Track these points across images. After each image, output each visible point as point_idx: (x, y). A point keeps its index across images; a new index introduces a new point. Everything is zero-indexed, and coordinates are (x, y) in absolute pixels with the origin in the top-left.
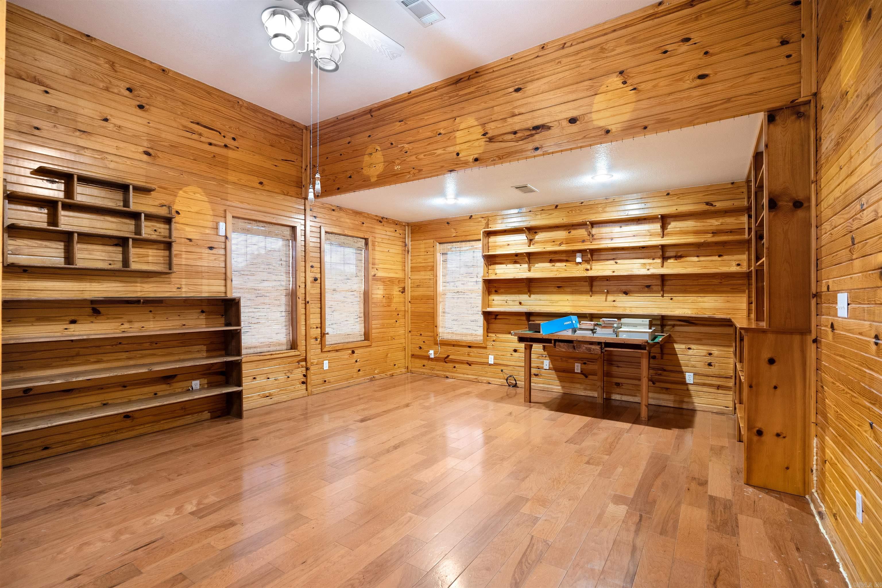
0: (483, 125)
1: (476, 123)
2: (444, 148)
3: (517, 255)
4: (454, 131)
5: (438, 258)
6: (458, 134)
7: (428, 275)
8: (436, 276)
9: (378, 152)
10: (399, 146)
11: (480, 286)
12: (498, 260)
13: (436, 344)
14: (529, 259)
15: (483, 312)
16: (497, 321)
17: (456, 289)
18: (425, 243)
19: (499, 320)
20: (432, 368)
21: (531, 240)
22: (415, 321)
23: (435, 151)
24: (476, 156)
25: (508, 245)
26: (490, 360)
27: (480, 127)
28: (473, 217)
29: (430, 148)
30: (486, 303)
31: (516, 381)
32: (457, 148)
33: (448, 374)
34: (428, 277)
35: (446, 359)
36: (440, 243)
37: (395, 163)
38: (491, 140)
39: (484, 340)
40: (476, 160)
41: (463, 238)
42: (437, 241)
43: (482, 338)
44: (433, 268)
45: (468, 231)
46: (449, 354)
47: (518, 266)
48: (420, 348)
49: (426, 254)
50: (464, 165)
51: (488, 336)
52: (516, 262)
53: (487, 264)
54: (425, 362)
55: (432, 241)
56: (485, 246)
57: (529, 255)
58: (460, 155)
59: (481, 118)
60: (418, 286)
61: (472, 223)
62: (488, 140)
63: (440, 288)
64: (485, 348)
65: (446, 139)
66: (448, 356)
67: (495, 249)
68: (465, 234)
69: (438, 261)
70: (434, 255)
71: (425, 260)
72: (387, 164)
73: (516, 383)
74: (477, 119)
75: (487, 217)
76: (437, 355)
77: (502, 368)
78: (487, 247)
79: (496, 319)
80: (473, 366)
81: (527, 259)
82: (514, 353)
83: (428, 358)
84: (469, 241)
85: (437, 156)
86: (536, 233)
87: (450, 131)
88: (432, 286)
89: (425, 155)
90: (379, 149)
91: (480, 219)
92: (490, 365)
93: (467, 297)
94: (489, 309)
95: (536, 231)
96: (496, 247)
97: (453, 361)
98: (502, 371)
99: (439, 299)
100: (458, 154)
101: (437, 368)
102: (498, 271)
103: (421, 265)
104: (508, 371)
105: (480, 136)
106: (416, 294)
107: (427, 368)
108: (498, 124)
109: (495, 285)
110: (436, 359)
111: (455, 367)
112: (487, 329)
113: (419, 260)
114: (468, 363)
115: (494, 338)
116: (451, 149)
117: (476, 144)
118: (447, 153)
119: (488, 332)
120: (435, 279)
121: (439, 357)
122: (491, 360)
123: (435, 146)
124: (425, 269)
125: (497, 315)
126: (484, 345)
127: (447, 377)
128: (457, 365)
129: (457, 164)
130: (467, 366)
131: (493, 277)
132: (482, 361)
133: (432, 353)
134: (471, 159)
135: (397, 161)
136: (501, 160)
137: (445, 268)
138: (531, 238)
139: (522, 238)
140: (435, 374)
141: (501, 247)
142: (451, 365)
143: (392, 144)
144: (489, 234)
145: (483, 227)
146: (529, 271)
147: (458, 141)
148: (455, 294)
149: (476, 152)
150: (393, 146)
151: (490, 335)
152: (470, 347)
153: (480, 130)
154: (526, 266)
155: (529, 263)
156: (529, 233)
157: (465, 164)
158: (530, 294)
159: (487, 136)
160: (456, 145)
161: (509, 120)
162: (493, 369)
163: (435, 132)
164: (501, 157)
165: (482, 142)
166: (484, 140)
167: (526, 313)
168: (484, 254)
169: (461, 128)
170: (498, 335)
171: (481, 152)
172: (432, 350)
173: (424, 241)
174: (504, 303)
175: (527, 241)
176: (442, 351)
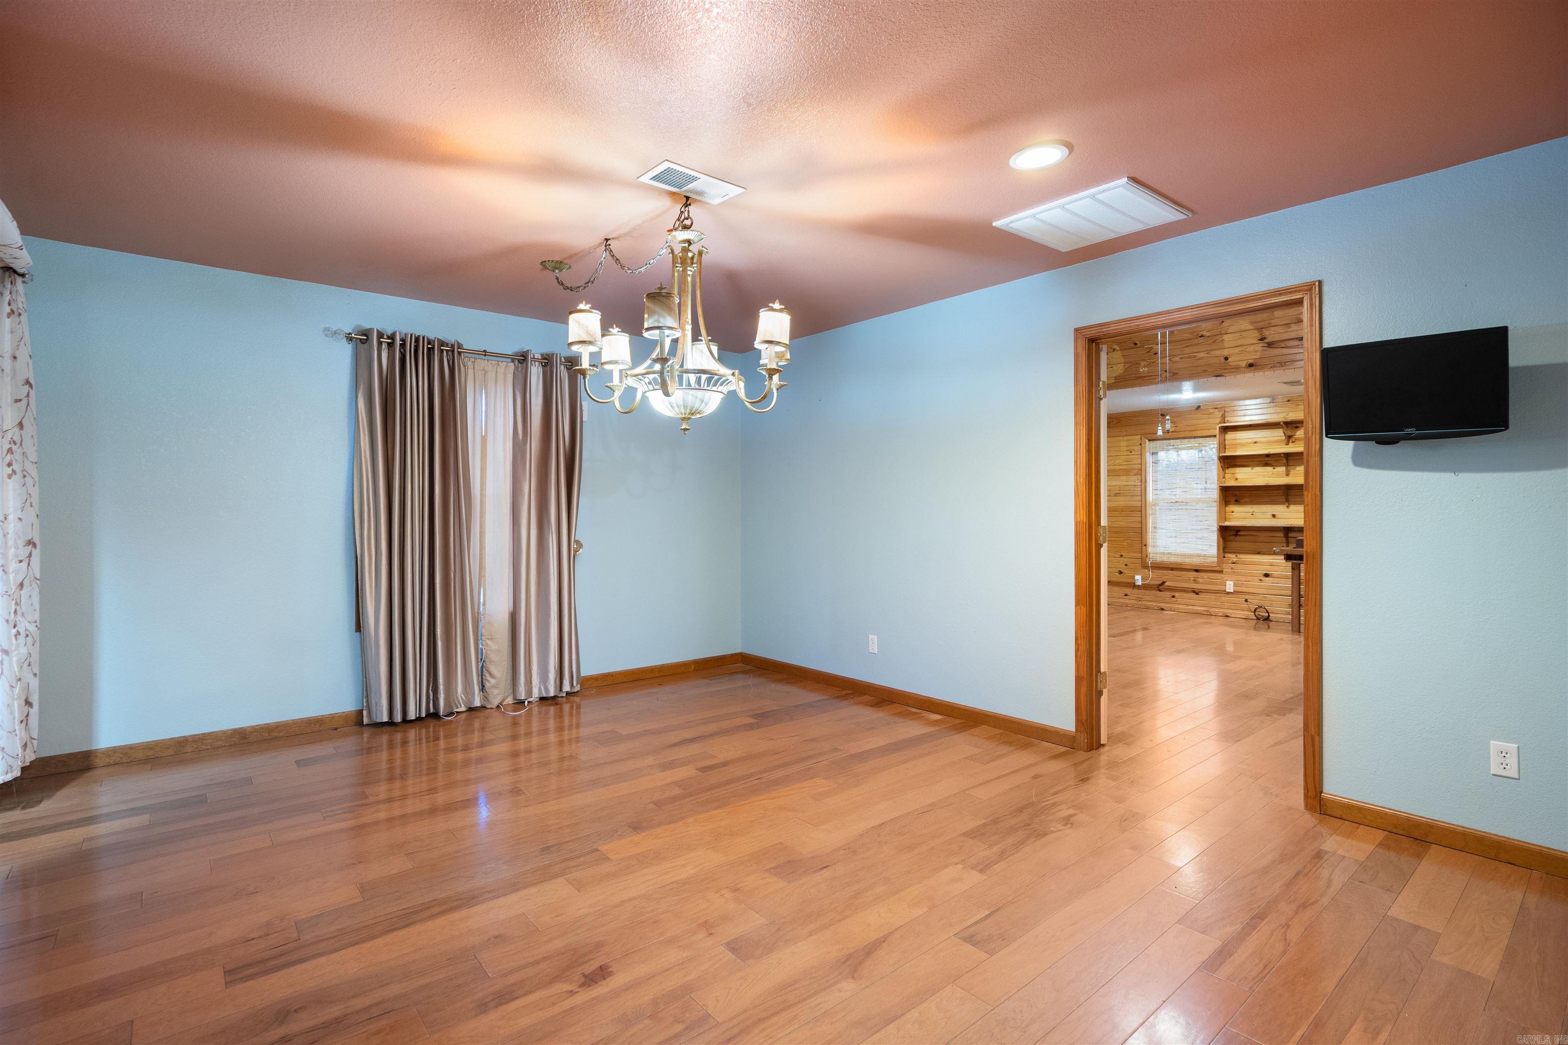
0: (1260, 329)
1: (1251, 327)
2: (1208, 352)
3: (1268, 455)
4: (1221, 334)
5: (1148, 459)
6: (1226, 337)
7: (1133, 480)
8: (1146, 482)
9: (1116, 352)
10: (1146, 347)
11: (1215, 494)
12: (1239, 462)
13: (1145, 566)
14: (1287, 460)
15: (1220, 526)
16: (1238, 538)
17: (1174, 499)
18: (1127, 440)
19: (1241, 537)
20: (1139, 598)
21: (1290, 437)
22: (1112, 539)
23: (1195, 354)
24: (1250, 361)
25: (1255, 442)
26: (1227, 587)
27: (1256, 331)
28: (1202, 407)
29: (1187, 350)
30: (1222, 515)
31: (1268, 613)
32: (1226, 353)
33: (1163, 605)
34: (1132, 483)
35: (1160, 587)
36: (1149, 440)
37: (1140, 364)
38: (1270, 345)
39: (1218, 562)
40: (1251, 365)
41: (1187, 434)
42: (1146, 438)
43: (1216, 559)
44: (1141, 472)
45: (1195, 425)
46: (1164, 580)
47: (1270, 469)
48: (1121, 573)
49: (1129, 453)
50: (1234, 370)
51: (1224, 557)
52: (1266, 464)
53: (1224, 467)
54: (1128, 591)
55: (1138, 437)
56: (1222, 446)
57: (1288, 456)
58: (1230, 360)
59: (1257, 322)
60: (1116, 495)
61: (1199, 415)
62: (1266, 345)
63: (1150, 497)
64: (1221, 572)
65: (1211, 342)
66: (1163, 583)
67: (1236, 448)
68: (1189, 428)
69: (1148, 462)
70: (1141, 455)
71: (1127, 461)
72: (1129, 365)
73: (1269, 616)
74: (1252, 323)
75: (1224, 407)
76: (1147, 582)
77: (1247, 597)
78: (1223, 445)
79: (1236, 535)
80: (1202, 596)
81: (1284, 461)
82: (1264, 578)
83: (1134, 586)
84: (1195, 437)
85: (1199, 359)
86: (1297, 427)
87: (1215, 334)
88: (1139, 494)
89: (1181, 358)
90: (1117, 348)
91: (1212, 411)
92: (1228, 593)
93: (1191, 507)
94: (1227, 524)
95: (1298, 425)
96: (1235, 446)
97: (1170, 589)
98: (1246, 601)
99: (1149, 511)
100: (1226, 359)
101: (1147, 598)
102: (1238, 476)
103: (1121, 467)
104: (1255, 602)
105: (1255, 341)
106: (1114, 504)
107: (1131, 598)
108: (1280, 329)
109: (1236, 493)
110: (1145, 587)
111: (1173, 597)
112: (1224, 548)
113: (1118, 462)
114: (1194, 592)
115: (1235, 560)
116: (1218, 353)
117: (1251, 349)
118: (1210, 357)
119: (1224, 552)
120: (1143, 485)
121: (1149, 585)
122: (1230, 587)
123: (1195, 349)
124: (1127, 472)
125: (1238, 531)
126: (1218, 569)
127: (1162, 609)
128: (1177, 594)
129: (1225, 369)
130: (1194, 595)
131: (1232, 483)
132: (1216, 589)
133: (1139, 580)
134: (1244, 364)
135: (1143, 363)
136: (1284, 368)
137: (1155, 472)
138: (1289, 433)
139: (1279, 434)
140: (1144, 605)
141: (1243, 445)
142: (1168, 594)
143: (1136, 344)
144: (1225, 430)
145: (1218, 420)
146: (1287, 475)
147: (1226, 345)
148: (1172, 504)
149: (1251, 358)
150: (1137, 346)
151: (1227, 555)
152: (1197, 571)
153: (1256, 334)
154: (1283, 469)
155: (1287, 465)
156: (1287, 427)
157: (1236, 369)
158: (1289, 504)
159: (1266, 341)
160: (1224, 348)
161: (1293, 326)
162: (1233, 599)
163: (1195, 334)
164: (1284, 364)
165: (1259, 347)
166: (1261, 345)
167: (1284, 527)
168: (1221, 455)
169: (1230, 330)
170: (1240, 556)
171: (1257, 357)
172: (1138, 575)
173: (1125, 438)
174: (1249, 515)
175: (1284, 438)
176: (1154, 577)
